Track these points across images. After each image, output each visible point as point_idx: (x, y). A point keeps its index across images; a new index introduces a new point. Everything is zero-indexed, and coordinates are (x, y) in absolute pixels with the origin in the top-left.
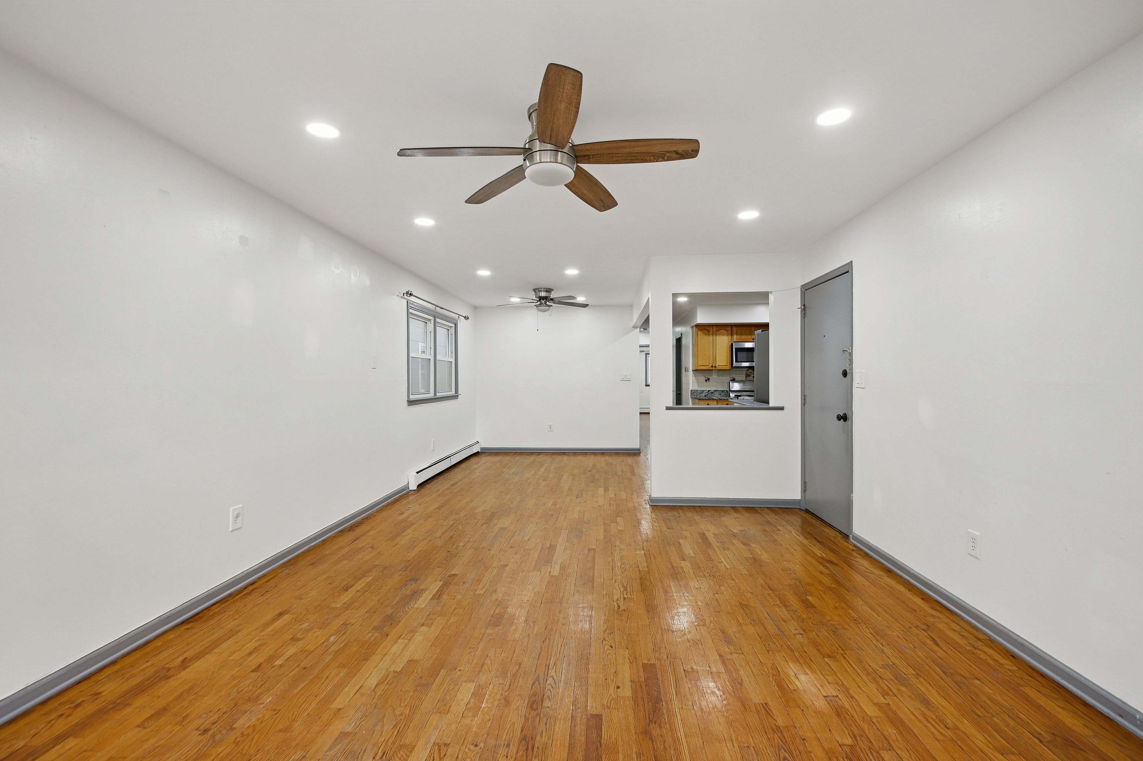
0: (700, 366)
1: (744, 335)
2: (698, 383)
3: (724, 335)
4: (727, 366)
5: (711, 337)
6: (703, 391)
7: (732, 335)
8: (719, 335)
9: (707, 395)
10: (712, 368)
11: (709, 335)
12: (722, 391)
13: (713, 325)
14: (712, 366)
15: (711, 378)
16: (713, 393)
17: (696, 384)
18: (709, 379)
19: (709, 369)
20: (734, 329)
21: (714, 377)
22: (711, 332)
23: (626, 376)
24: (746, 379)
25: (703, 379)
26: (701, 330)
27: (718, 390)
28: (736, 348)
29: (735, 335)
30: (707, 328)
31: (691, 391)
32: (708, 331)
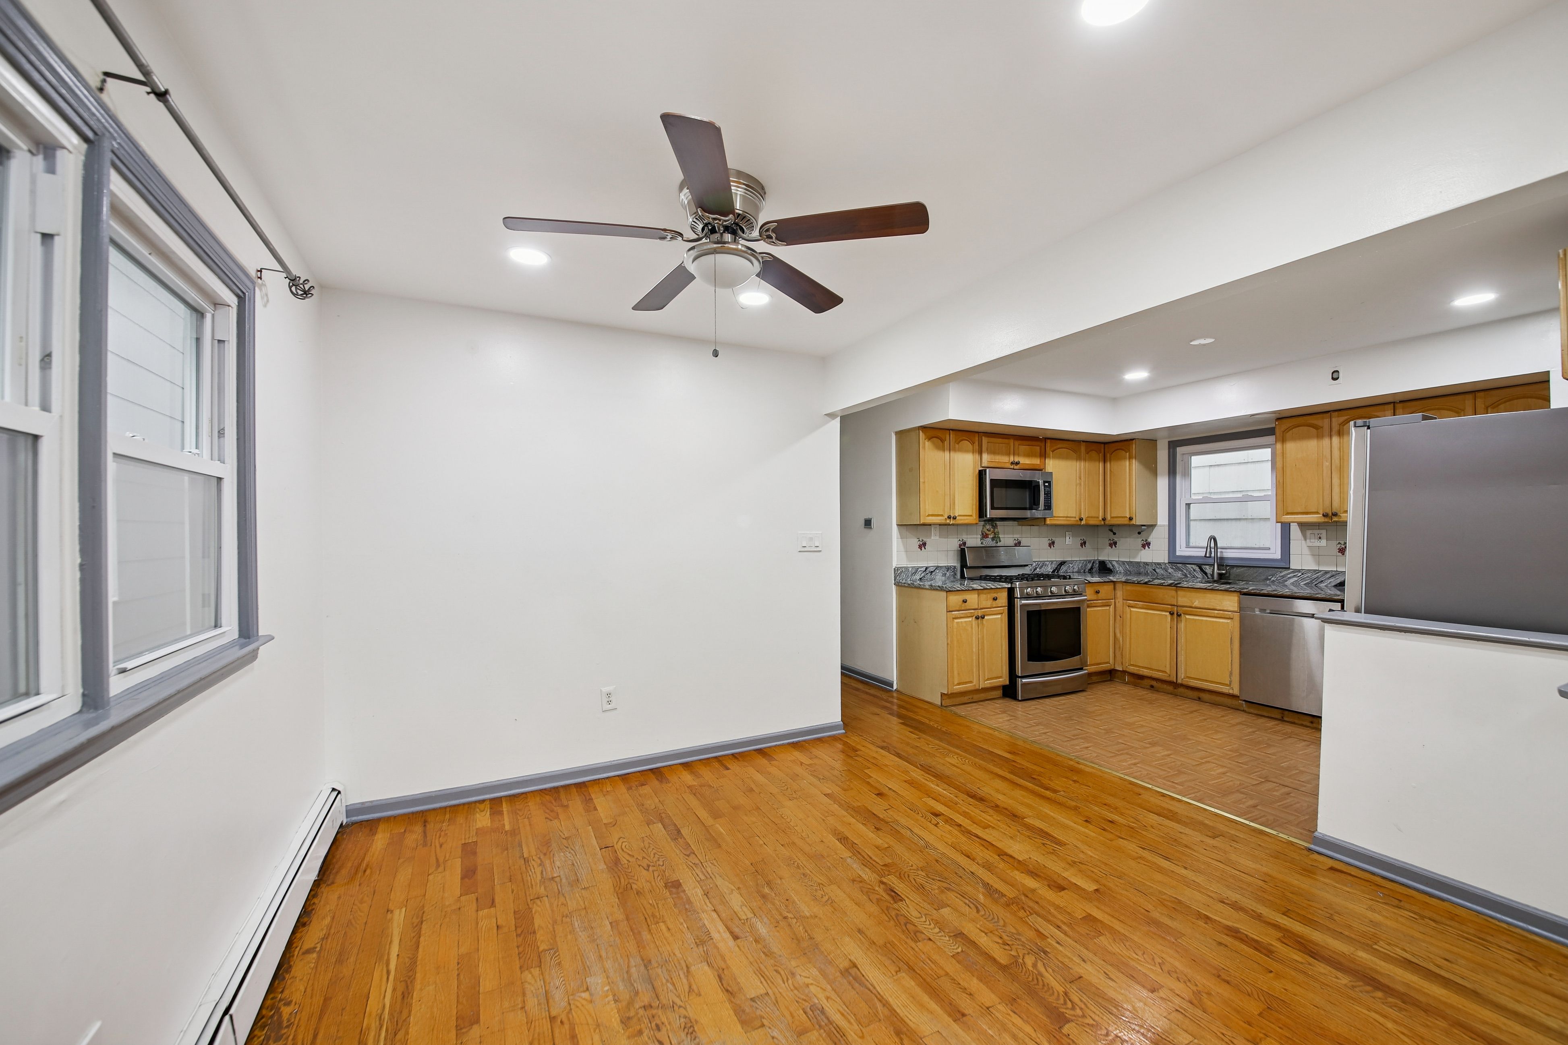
0: (929, 515)
1: (998, 454)
2: (906, 551)
3: (967, 451)
4: (971, 516)
5: (947, 454)
6: (916, 570)
7: (980, 453)
8: (960, 450)
9: (924, 577)
10: (948, 521)
11: (944, 450)
12: (948, 568)
13: (949, 430)
14: (949, 517)
15: (928, 541)
16: (933, 574)
17: (903, 555)
18: (924, 544)
19: (943, 522)
20: (985, 440)
21: (934, 540)
22: (946, 443)
23: (811, 539)
24: (982, 543)
25: (914, 543)
26: (930, 438)
27: (940, 567)
28: (992, 480)
29: (985, 452)
30: (940, 434)
31: (896, 570)
32: (943, 441)
